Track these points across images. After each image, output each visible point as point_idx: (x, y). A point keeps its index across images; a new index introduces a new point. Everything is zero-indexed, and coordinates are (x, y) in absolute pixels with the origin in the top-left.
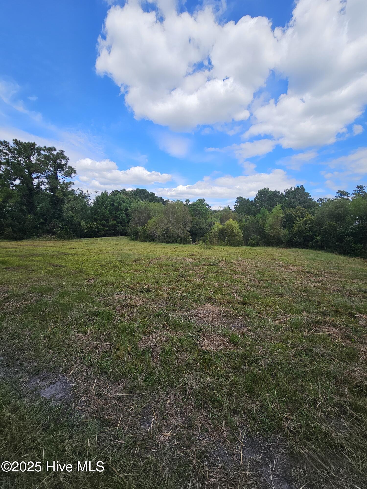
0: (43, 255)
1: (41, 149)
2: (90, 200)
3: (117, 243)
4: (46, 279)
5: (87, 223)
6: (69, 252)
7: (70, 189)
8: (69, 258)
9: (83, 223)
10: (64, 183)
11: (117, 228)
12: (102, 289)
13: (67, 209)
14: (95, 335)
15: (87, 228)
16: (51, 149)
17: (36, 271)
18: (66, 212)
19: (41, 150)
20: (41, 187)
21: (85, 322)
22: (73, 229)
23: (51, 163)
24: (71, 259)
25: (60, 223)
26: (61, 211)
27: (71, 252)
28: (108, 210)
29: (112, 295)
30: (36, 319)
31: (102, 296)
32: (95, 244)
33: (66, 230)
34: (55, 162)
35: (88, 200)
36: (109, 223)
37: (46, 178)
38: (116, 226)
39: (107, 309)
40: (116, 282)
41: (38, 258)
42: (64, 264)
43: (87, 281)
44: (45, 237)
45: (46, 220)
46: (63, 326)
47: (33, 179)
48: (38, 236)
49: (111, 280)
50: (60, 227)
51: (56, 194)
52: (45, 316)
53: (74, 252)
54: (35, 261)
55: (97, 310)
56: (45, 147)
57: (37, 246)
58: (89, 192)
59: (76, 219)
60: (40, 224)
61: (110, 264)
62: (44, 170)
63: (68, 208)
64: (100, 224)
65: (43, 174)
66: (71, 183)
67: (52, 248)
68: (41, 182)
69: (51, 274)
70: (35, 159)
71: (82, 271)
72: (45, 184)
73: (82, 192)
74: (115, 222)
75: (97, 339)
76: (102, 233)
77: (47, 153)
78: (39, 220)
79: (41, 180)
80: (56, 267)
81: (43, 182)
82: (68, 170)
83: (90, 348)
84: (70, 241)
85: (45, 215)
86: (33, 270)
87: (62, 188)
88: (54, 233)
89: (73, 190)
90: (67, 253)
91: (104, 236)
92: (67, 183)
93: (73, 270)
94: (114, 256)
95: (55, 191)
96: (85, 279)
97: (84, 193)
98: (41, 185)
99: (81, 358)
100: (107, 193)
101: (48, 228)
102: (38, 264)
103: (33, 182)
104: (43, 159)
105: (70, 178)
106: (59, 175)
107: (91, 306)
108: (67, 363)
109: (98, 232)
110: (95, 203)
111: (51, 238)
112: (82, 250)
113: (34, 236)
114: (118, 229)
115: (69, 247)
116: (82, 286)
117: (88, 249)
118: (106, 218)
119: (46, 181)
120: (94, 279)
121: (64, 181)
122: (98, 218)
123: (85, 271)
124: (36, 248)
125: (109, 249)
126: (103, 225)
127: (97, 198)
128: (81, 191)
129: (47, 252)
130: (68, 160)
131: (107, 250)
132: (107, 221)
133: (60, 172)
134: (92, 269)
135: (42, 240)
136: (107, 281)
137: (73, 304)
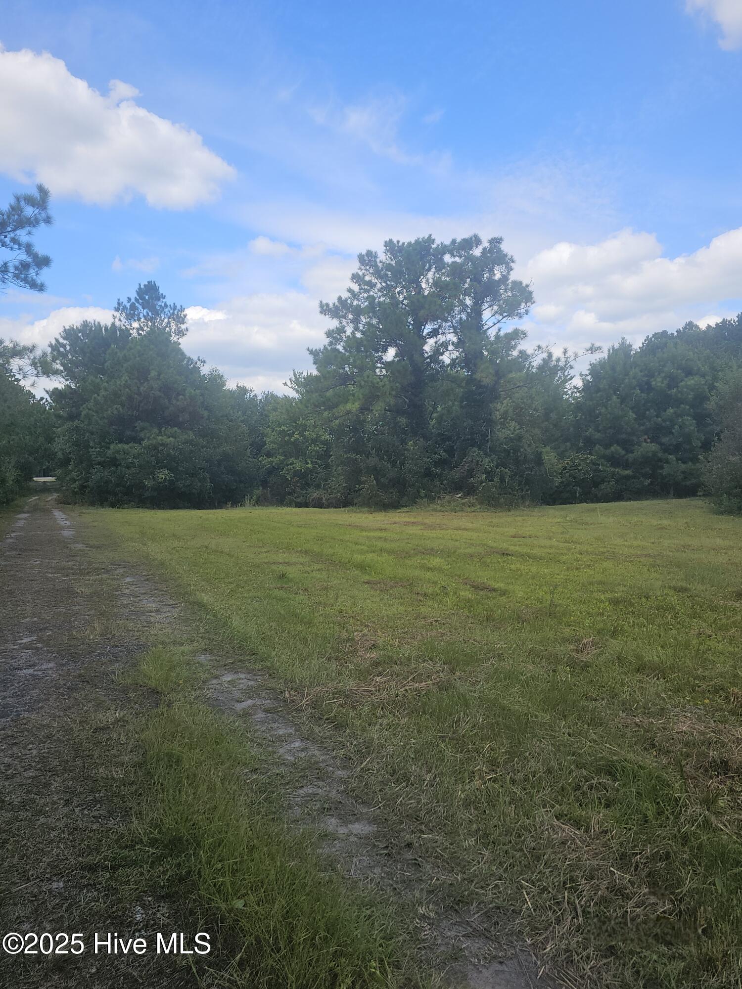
0: (447, 554)
1: (444, 250)
2: (571, 378)
3: (665, 522)
4: (458, 624)
5: (561, 456)
6: (512, 548)
7: (515, 353)
8: (513, 567)
9: (550, 457)
10: (497, 337)
11: (662, 468)
12: (623, 685)
13: (504, 416)
14: (614, 844)
15: (561, 474)
16: (472, 242)
17: (434, 596)
18: (501, 424)
19: (444, 253)
20: (441, 358)
21: (578, 788)
22: (522, 476)
23: (466, 285)
24: (518, 570)
25: (487, 460)
26: (490, 422)
27: (517, 548)
28: (632, 408)
29: (662, 712)
30: (443, 739)
31: (626, 707)
32: (587, 524)
33: (502, 480)
34: (477, 279)
35: (565, 381)
36: (632, 452)
37: (455, 333)
38: (660, 460)
39: (649, 760)
40: (672, 667)
41: (436, 561)
42: (501, 585)
43: (572, 647)
44: (449, 502)
45: (450, 451)
46: (513, 781)
47: (423, 340)
48: (432, 499)
49: (653, 655)
50: (487, 472)
51: (478, 376)
52: (463, 736)
53: (526, 550)
54: (429, 569)
55: (615, 758)
56: (454, 241)
57: (431, 527)
58: (570, 353)
59: (529, 445)
60: (437, 464)
61: (644, 600)
62: (450, 309)
63: (506, 412)
64: (604, 457)
65: (446, 321)
66: (517, 335)
67: (465, 533)
68: (442, 345)
69: (470, 612)
70: (431, 281)
71: (552, 613)
72: (451, 347)
73: (550, 355)
74: (654, 447)
75: (623, 860)
76: (607, 487)
77: (458, 260)
78: (435, 454)
79: (442, 339)
80: (481, 593)
81: (445, 345)
82: (510, 294)
83: (603, 887)
84: (512, 512)
85: (449, 439)
86: (425, 595)
87: (492, 353)
88: (470, 491)
89: (522, 353)
90: (507, 549)
91: (617, 496)
92: (506, 335)
93: (527, 606)
94: (656, 571)
95: (475, 365)
96: (565, 640)
97: (554, 358)
98: (442, 354)
99: (575, 909)
100: (630, 346)
101: (456, 474)
102: (436, 579)
103: (424, 348)
104: (448, 279)
105: (516, 318)
106: (486, 314)
107: (594, 737)
108: (535, 910)
109: (596, 485)
110: (586, 384)
111: (463, 504)
112: (547, 543)
113: (422, 498)
114: (666, 470)
115: (512, 531)
116: (558, 661)
117: (566, 542)
118: (624, 436)
119: (455, 339)
120: (594, 644)
121: (499, 330)
122: (598, 436)
123: (564, 614)
124: (428, 533)
125: (635, 543)
126: (614, 461)
127: (594, 370)
128: (545, 355)
129: (457, 543)
130: (512, 264)
131: (630, 547)
132: (627, 445)
133: (490, 306)
134: (583, 608)
135: (440, 511)
136: (639, 657)
137: (536, 716)
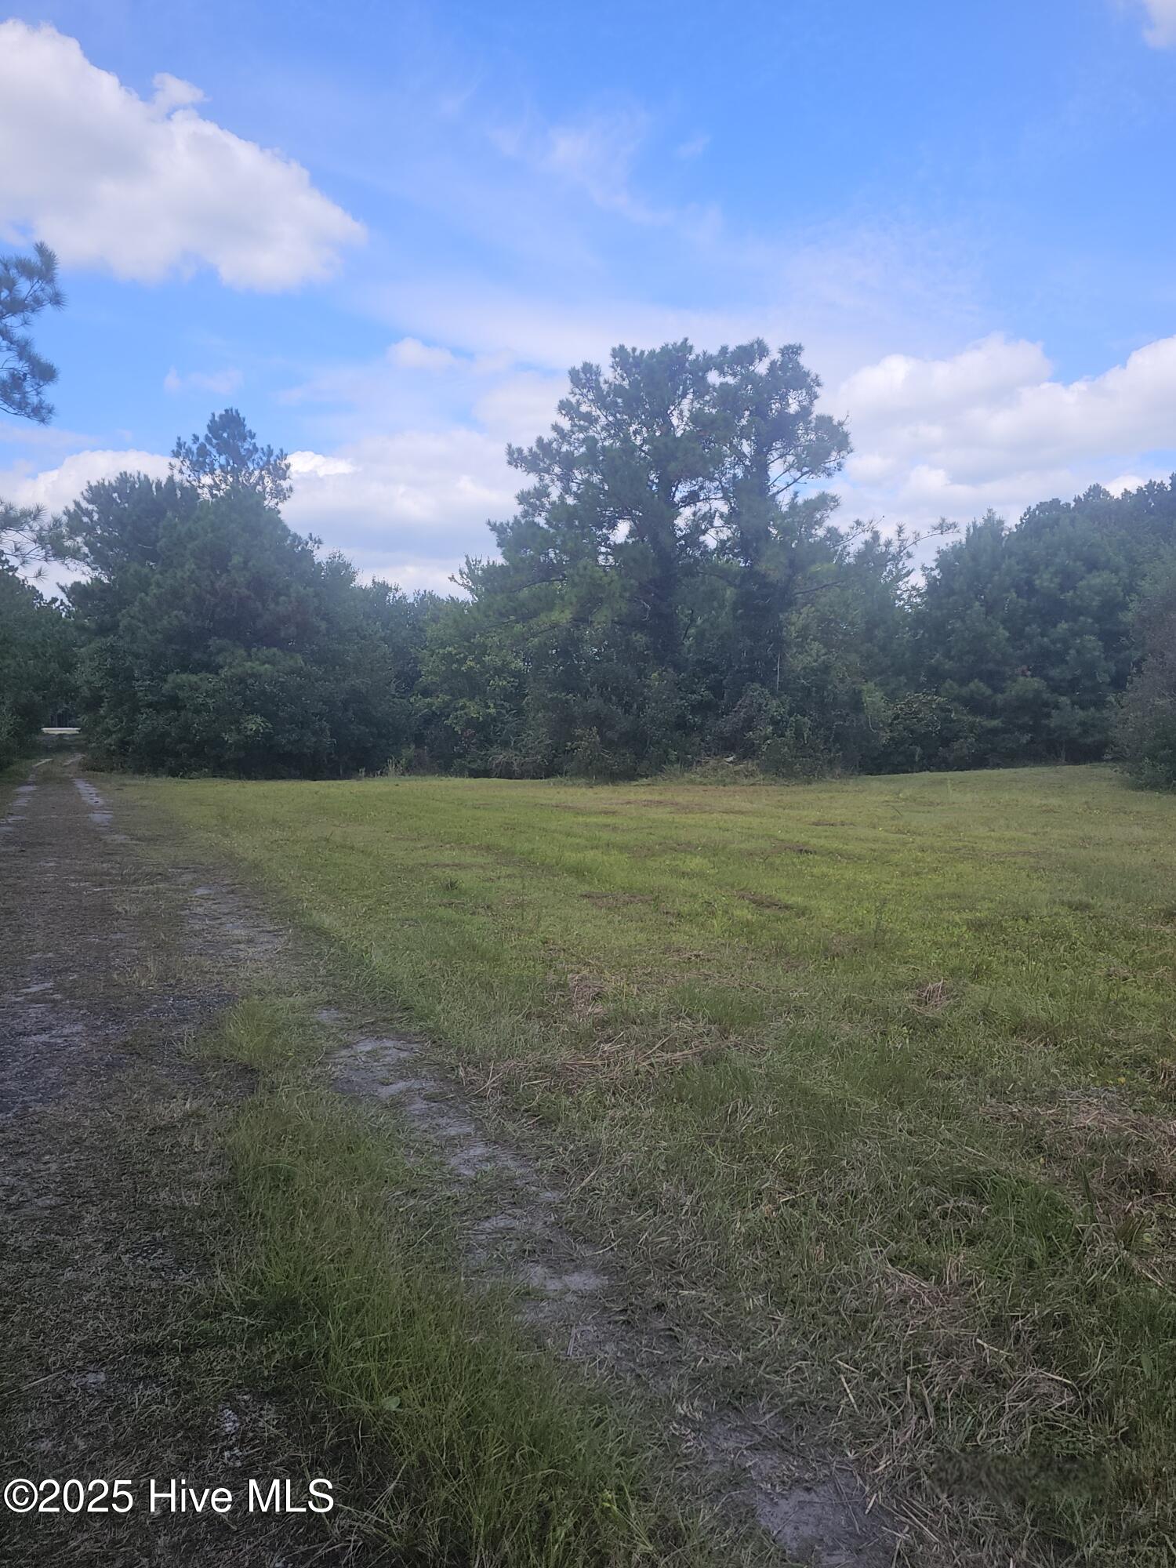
0: (712, 850)
1: (709, 363)
2: (908, 573)
3: (1054, 801)
4: (731, 961)
5: (892, 697)
6: (813, 841)
7: (821, 532)
8: (815, 871)
9: (874, 697)
10: (793, 505)
11: (1048, 716)
12: (991, 1055)
13: (804, 633)
14: (982, 1302)
15: (891, 725)
16: (754, 351)
17: (692, 918)
18: (798, 645)
19: (708, 369)
20: (702, 538)
21: (923, 1215)
22: (829, 729)
23: (744, 422)
24: (824, 875)
25: (775, 703)
26: (779, 643)
27: (822, 842)
28: (1004, 622)
29: (1052, 1097)
30: (710, 1140)
31: (996, 1089)
32: (931, 804)
33: (799, 734)
34: (760, 411)
35: (899, 578)
36: (1003, 692)
37: (726, 498)
38: (1046, 704)
39: (1035, 1171)
40: (1068, 1027)
41: (695, 863)
42: (797, 900)
43: (912, 996)
44: (715, 769)
45: (717, 689)
46: (822, 1206)
47: (674, 509)
48: (687, 765)
49: (1036, 1007)
50: (774, 722)
51: (762, 567)
52: (743, 1136)
53: (836, 845)
54: (684, 874)
55: (981, 1168)
56: (724, 350)
57: (687, 809)
58: (908, 534)
59: (842, 680)
60: (696, 708)
61: (1021, 922)
62: (718, 460)
63: (806, 628)
64: (957, 698)
65: (712, 480)
66: (825, 502)
67: (741, 819)
68: (704, 517)
69: (749, 942)
70: (687, 414)
71: (878, 943)
72: (718, 522)
73: (876, 536)
74: (1036, 683)
75: (997, 1327)
76: (963, 747)
77: (730, 380)
78: (693, 692)
79: (703, 507)
80: (767, 911)
81: (709, 517)
82: (813, 437)
83: (965, 1369)
84: (814, 786)
85: (715, 669)
86: (679, 915)
87: (785, 531)
88: (748, 751)
89: (833, 532)
90: (807, 843)
91: (978, 762)
92: (806, 502)
93: (839, 933)
94: (1040, 878)
95: (757, 550)
96: (900, 986)
97: (882, 541)
98: (704, 532)
99: (923, 1404)
100: (1001, 522)
101: (726, 725)
102: (695, 890)
103: (675, 522)
104: (714, 411)
105: (823, 476)
106: (776, 469)
107: (948, 1136)
108: (859, 1406)
109: (946, 742)
110: (932, 584)
111: (737, 773)
112: (870, 833)
113: (671, 763)
114: (1054, 721)
115: (814, 815)
116: (888, 1018)
117: (900, 832)
118: (991, 666)
119: (725, 509)
120: (945, 991)
121: (796, 494)
122: (948, 665)
123: (898, 945)
124: (680, 818)
125: (1008, 834)
126: (975, 705)
127: (945, 561)
128: (868, 536)
129: (727, 834)
130: (817, 389)
131: (999, 840)
132: (993, 679)
133: (781, 457)
134: (928, 935)
135: (701, 783)
136: (1016, 1012)
137: (857, 1104)
